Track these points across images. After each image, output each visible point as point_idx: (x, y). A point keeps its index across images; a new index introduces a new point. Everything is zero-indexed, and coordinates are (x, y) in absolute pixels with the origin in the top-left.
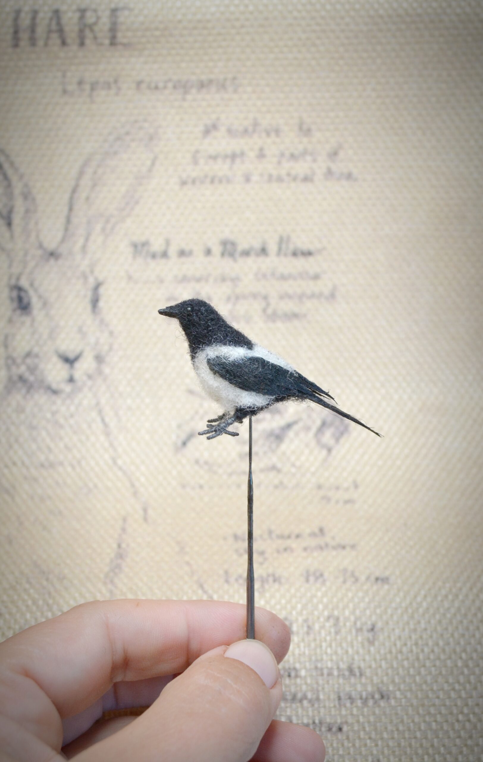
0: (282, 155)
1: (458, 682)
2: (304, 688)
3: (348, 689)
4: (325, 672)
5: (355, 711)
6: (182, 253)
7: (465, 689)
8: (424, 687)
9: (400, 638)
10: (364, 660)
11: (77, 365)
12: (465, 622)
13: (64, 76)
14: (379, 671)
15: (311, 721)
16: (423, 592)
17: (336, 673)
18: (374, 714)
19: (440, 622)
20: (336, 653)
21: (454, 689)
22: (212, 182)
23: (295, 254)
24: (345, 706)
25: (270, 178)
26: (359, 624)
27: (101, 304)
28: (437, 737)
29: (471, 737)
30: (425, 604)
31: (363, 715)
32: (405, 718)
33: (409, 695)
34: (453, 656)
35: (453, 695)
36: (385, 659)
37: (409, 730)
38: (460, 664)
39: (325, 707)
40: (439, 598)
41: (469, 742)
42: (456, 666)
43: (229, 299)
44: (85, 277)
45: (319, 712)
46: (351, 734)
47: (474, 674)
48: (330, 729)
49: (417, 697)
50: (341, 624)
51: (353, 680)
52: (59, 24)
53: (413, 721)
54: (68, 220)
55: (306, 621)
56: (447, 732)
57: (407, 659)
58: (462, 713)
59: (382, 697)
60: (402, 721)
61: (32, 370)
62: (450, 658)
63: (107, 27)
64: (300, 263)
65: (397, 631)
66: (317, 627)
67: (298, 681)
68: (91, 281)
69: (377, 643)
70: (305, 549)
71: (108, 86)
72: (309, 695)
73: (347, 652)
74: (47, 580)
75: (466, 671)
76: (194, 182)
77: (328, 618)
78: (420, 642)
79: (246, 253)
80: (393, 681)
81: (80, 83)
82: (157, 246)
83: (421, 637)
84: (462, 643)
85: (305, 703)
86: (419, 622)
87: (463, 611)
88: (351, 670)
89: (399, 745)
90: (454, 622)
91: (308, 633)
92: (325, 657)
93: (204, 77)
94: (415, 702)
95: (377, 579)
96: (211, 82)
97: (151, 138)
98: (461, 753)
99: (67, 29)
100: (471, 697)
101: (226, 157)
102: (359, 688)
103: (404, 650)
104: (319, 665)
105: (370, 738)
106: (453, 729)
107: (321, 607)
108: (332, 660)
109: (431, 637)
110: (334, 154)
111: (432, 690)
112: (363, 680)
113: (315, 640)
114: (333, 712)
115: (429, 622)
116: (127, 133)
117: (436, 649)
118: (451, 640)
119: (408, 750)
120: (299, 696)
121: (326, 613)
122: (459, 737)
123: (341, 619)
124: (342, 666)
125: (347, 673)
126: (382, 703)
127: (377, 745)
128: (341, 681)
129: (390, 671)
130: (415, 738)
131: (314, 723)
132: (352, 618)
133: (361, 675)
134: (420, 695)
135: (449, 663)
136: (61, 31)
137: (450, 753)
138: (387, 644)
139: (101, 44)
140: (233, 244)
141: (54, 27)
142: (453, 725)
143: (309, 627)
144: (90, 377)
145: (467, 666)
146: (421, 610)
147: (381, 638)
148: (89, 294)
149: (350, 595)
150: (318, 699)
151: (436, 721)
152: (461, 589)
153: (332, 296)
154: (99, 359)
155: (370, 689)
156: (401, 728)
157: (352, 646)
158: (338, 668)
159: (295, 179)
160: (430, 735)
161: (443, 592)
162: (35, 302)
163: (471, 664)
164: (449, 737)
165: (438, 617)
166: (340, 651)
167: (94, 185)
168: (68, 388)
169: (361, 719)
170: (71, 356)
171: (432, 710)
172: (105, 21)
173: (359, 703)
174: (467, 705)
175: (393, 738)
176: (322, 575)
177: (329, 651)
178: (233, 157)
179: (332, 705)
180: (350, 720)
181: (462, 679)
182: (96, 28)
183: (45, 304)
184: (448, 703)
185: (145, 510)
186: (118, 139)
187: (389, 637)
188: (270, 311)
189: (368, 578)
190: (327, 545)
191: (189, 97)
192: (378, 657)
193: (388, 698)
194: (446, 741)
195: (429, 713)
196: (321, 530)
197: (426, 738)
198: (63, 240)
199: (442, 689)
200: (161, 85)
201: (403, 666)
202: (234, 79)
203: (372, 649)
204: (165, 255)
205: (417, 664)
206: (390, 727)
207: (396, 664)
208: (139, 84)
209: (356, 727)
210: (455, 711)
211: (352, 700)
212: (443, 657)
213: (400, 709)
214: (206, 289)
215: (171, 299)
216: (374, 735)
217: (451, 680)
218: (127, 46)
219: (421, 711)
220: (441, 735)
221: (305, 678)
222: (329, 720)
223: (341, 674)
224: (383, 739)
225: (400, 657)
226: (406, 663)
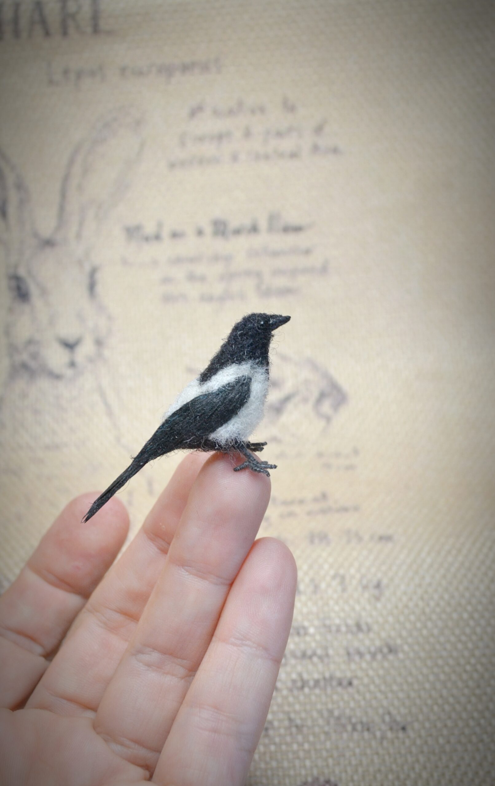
0: (268, 133)
1: (465, 634)
2: (313, 645)
3: (356, 644)
4: (334, 629)
5: (364, 665)
6: (175, 235)
7: (471, 640)
8: (432, 640)
9: (405, 593)
10: (372, 616)
11: (78, 349)
13: (49, 66)
14: (387, 626)
15: (321, 677)
16: (427, 549)
17: (343, 629)
18: (383, 667)
19: (444, 576)
20: (343, 610)
21: (460, 641)
22: (201, 162)
23: (286, 230)
24: (354, 661)
26: (365, 582)
27: (99, 289)
28: (446, 688)
29: (479, 686)
30: (429, 560)
31: (373, 669)
32: (414, 670)
33: (416, 648)
34: (459, 609)
35: (460, 646)
36: (392, 614)
37: (418, 681)
38: (465, 616)
39: (334, 662)
40: (443, 553)
42: (462, 618)
43: (222, 278)
44: (80, 263)
45: (329, 668)
46: (361, 688)
47: (480, 625)
48: (340, 684)
49: (425, 650)
50: (347, 582)
51: (361, 636)
52: (41, 15)
53: (422, 673)
54: (62, 209)
55: (312, 580)
56: (455, 682)
58: (469, 663)
59: (391, 650)
60: (411, 674)
61: (35, 356)
62: (456, 611)
63: (89, 15)
64: (291, 240)
65: (403, 587)
66: (323, 586)
67: (308, 639)
68: (87, 268)
69: (383, 599)
70: (309, 513)
71: (93, 74)
72: (319, 652)
73: (354, 609)
75: (472, 623)
76: (183, 164)
77: (334, 577)
78: (426, 597)
79: (237, 232)
80: (400, 636)
81: (66, 72)
82: (150, 228)
83: (427, 592)
84: (467, 595)
85: (315, 659)
86: (423, 578)
88: (359, 626)
89: (408, 697)
91: (315, 592)
92: (333, 615)
93: (187, 60)
94: (422, 654)
95: (381, 538)
96: (194, 64)
97: (138, 123)
98: (470, 702)
99: (50, 20)
100: (478, 648)
101: (212, 138)
102: (367, 642)
103: (411, 604)
104: (328, 622)
105: (380, 691)
106: (462, 680)
107: (326, 566)
108: (339, 617)
109: (436, 591)
110: (319, 130)
111: (439, 642)
112: (372, 635)
113: (322, 598)
114: (343, 667)
115: (434, 577)
116: (115, 120)
117: (442, 603)
118: (457, 594)
119: (418, 702)
120: (309, 653)
121: (332, 572)
122: (467, 687)
123: (348, 577)
124: (350, 622)
125: (355, 629)
126: (391, 657)
127: (386, 698)
128: (349, 636)
129: (397, 626)
130: (424, 689)
131: (325, 679)
132: (358, 576)
133: (369, 630)
134: (427, 647)
135: (455, 616)
136: (43, 22)
137: (459, 702)
138: (393, 599)
139: (84, 33)
140: (225, 224)
141: (37, 18)
142: (461, 675)
143: (316, 587)
144: (91, 361)
145: (473, 618)
146: (426, 566)
147: (387, 593)
148: (86, 280)
149: (355, 554)
150: (327, 655)
151: (444, 672)
152: (464, 544)
153: (324, 270)
154: (99, 343)
155: (378, 643)
156: (410, 680)
157: (359, 603)
158: (347, 626)
159: (281, 155)
160: (438, 686)
161: (447, 548)
162: (34, 290)
163: (476, 616)
164: (457, 687)
165: (442, 571)
166: (347, 608)
167: (85, 172)
168: (69, 372)
169: (371, 673)
170: (71, 340)
171: (440, 662)
172: (86, 11)
173: (368, 657)
174: (473, 655)
175: (402, 690)
176: (326, 537)
177: (337, 608)
178: (220, 137)
179: (341, 660)
180: (360, 674)
182: (78, 17)
183: (44, 292)
184: (455, 654)
186: (106, 125)
187: (395, 593)
188: (264, 287)
189: (372, 538)
190: (330, 509)
191: (173, 80)
192: (385, 612)
193: (397, 652)
194: (455, 691)
195: (437, 665)
196: (324, 496)
197: (435, 689)
198: (58, 228)
199: (449, 641)
200: (145, 69)
201: (410, 621)
202: (217, 60)
203: (379, 605)
204: (157, 237)
205: (423, 618)
206: (399, 680)
207: (402, 618)
208: (123, 70)
209: (366, 680)
210: (462, 661)
211: (361, 655)
212: (448, 610)
213: (408, 663)
214: (200, 269)
215: (166, 280)
216: (383, 688)
217: (457, 632)
218: (110, 33)
219: (429, 663)
220: (449, 685)
221: (313, 636)
222: (338, 674)
223: (349, 630)
224: (392, 691)
225: (406, 611)
226: (412, 618)
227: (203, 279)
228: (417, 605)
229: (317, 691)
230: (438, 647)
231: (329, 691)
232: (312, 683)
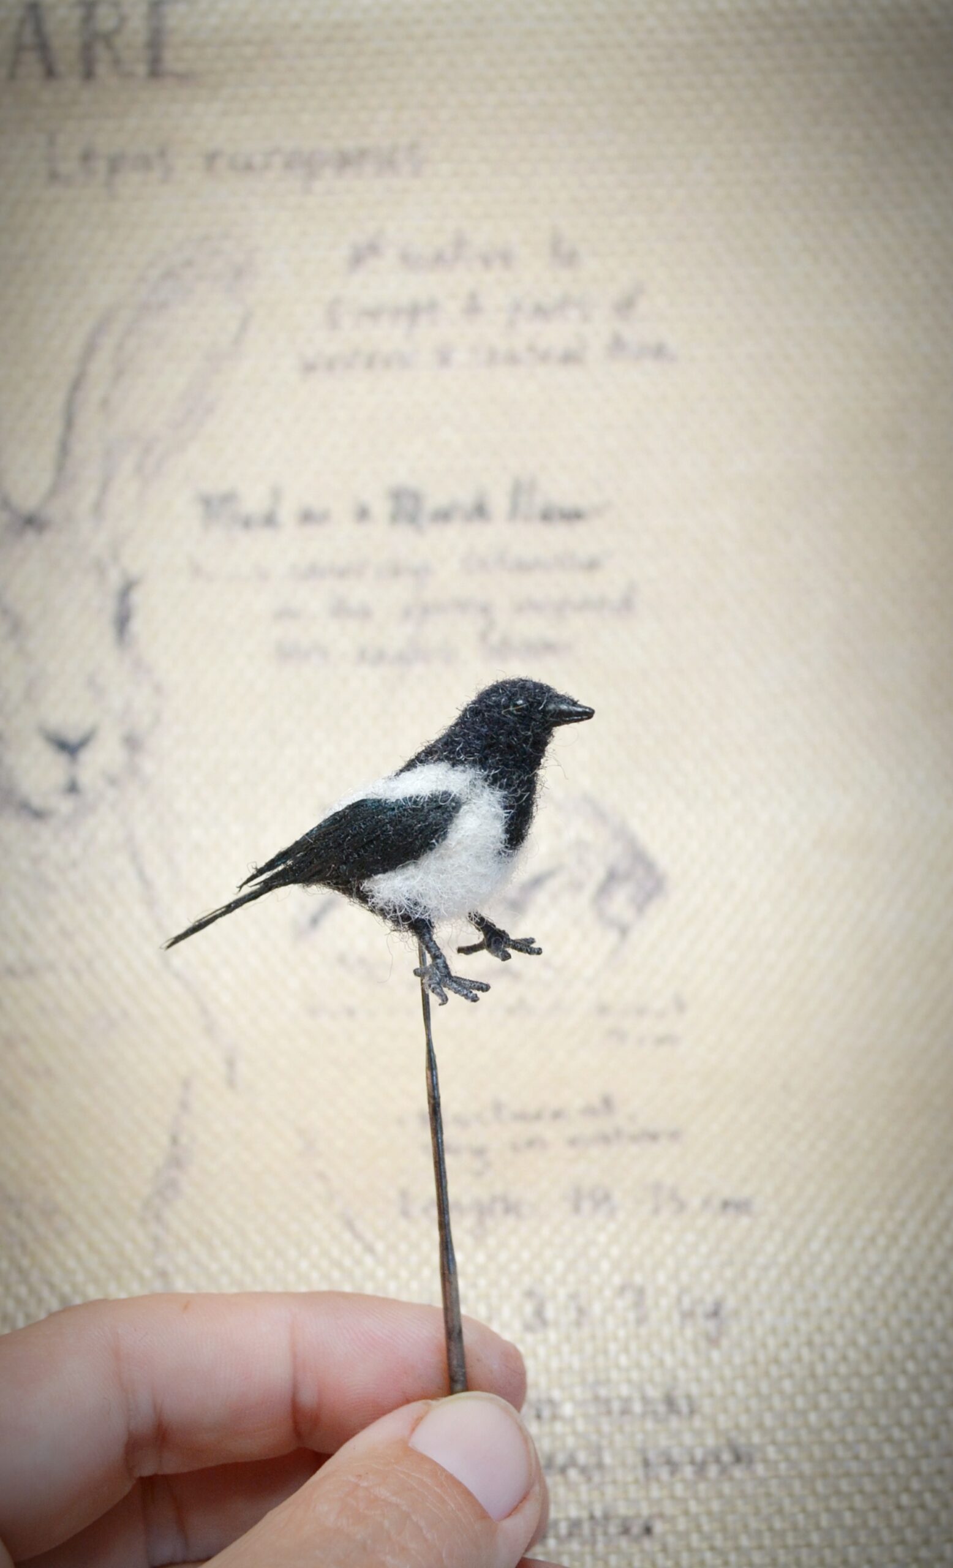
0: (517, 307)
1: (899, 1424)
2: (570, 1441)
3: (663, 1441)
4: (616, 1406)
5: (679, 1490)
6: (307, 517)
7: (913, 1438)
8: (827, 1435)
9: (774, 1330)
10: (698, 1380)
11: (86, 756)
12: (913, 1294)
13: (52, 142)
14: (731, 1404)
15: (584, 1514)
16: (823, 1232)
17: (637, 1407)
18: (720, 1495)
19: (859, 1295)
20: (638, 1366)
21: (889, 1439)
22: (370, 363)
23: (547, 516)
24: (658, 1479)
25: (492, 358)
26: (686, 1302)
27: (137, 625)
28: (855, 1543)
29: (927, 1542)
30: (827, 1258)
31: (697, 1498)
32: (787, 1503)
33: (794, 1452)
34: (889, 1368)
35: (888, 1451)
36: (744, 1377)
37: (795, 1528)
38: (902, 1383)
39: (614, 1482)
40: (858, 1244)
41: (924, 1553)
42: (895, 1389)
43: (407, 613)
44: (100, 568)
45: (603, 1494)
46: (671, 1540)
47: (932, 1405)
48: (626, 1531)
49: (811, 1458)
50: (649, 1301)
51: (674, 1423)
52: (39, 31)
53: (804, 1510)
54: (64, 449)
55: (574, 1296)
56: (876, 1532)
57: (791, 1375)
58: (907, 1489)
59: (738, 1459)
60: (780, 1511)
62: (881, 1372)
63: (141, 38)
64: (559, 536)
65: (768, 1316)
66: (597, 1309)
67: (559, 1427)
68: (114, 579)
69: (725, 1343)
70: (573, 1142)
71: (145, 163)
72: (582, 1457)
73: (661, 1363)
74: (19, 1215)
75: (915, 1400)
76: (331, 365)
77: (622, 1290)
78: (818, 1339)
79: (443, 516)
80: (760, 1426)
81: (87, 157)
82: (254, 502)
83: (820, 1329)
84: (907, 1337)
85: (573, 1474)
86: (814, 1297)
87: (908, 1270)
88: (670, 1402)
89: (773, 1562)
90: (891, 1294)
91: (578, 1324)
92: (614, 1375)
93: (349, 145)
94: (806, 1468)
95: (726, 1205)
96: (363, 154)
97: (239, 273)
99: (57, 43)
100: (927, 1455)
101: (397, 312)
102: (688, 1439)
103: (785, 1356)
104: (603, 1392)
105: (712, 1548)
106: (889, 1526)
107: (605, 1266)
108: (629, 1381)
109: (841, 1327)
110: (626, 306)
111: (843, 1441)
112: (697, 1422)
113: (593, 1337)
114: (633, 1492)
115: (836, 1295)
116: (189, 263)
117: (852, 1354)
118: (884, 1334)
120: (560, 1459)
121: (617, 1280)
122: (903, 1542)
123: (650, 1292)
124: (653, 1392)
125: (662, 1409)
126: (738, 1472)
128: (649, 1425)
129: (754, 1403)
130: (809, 1545)
131: (592, 1517)
132: (673, 1290)
133: (692, 1412)
134: (817, 1452)
135: (879, 1383)
136: (43, 47)
138: (748, 1344)
139: (130, 75)
140: (416, 497)
141: (28, 38)
142: (888, 1516)
143: (581, 1311)
144: (113, 781)
145: (918, 1389)
146: (819, 1271)
147: (734, 1329)
148: (110, 606)
149: (668, 1239)
150: (600, 1466)
151: (852, 1509)
152: (903, 1224)
153: (626, 605)
154: (132, 743)
155: (710, 1441)
156: (778, 1524)
157: (673, 1350)
158: (645, 1400)
159: (544, 357)
160: (839, 1539)
161: (867, 1230)
163: (925, 1383)
164: (880, 1543)
165: (855, 1284)
166: (646, 1361)
167: (119, 374)
168: (65, 806)
169: (693, 1506)
170: (72, 735)
171: (845, 1486)
172: (137, 25)
173: (688, 1471)
174: (918, 1472)
175: (760, 1547)
176: (607, 1197)
177: (623, 1360)
178: (414, 312)
179: (630, 1478)
180: (669, 1508)
181: (906, 1417)
182: (119, 41)
183: (18, 629)
184: (877, 1468)
185: (231, 1064)
186: (169, 274)
187: (751, 1329)
188: (495, 638)
189: (706, 1203)
190: (618, 1133)
191: (318, 186)
192: (728, 1372)
193: (751, 1462)
194: (874, 1551)
195: (838, 1492)
196: (608, 1103)
197: (832, 1546)
198: (55, 491)
199: (866, 1440)
200: (258, 160)
201: (781, 1393)
202: (413, 147)
203: (716, 1355)
204: (270, 520)
205: (810, 1387)
206: (754, 1524)
207: (764, 1387)
208: (211, 158)
209: (682, 1524)
210: (893, 1486)
211: (673, 1466)
212: (865, 1369)
213: (774, 1484)
214: (358, 593)
215: (285, 614)
216: (719, 1541)
217: (883, 1419)
218: (184, 78)
219: (820, 1486)
220: (863, 1539)
221: (572, 1420)
222: (623, 1509)
223: (649, 1411)
224: (738, 1549)
225: (774, 1371)
226: (787, 1385)
227: (365, 614)
228: (799, 1359)
229: (575, 1546)
230: (840, 1452)
231: (600, 1547)
232: (563, 1528)
